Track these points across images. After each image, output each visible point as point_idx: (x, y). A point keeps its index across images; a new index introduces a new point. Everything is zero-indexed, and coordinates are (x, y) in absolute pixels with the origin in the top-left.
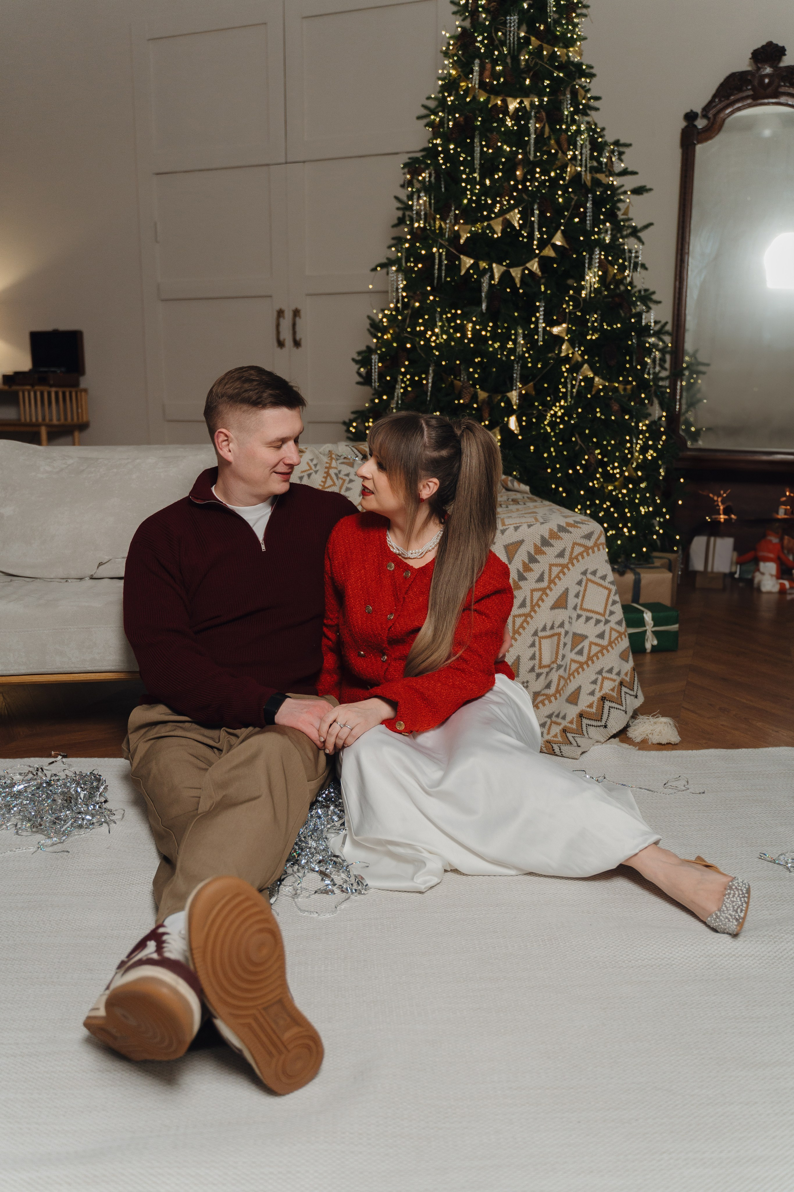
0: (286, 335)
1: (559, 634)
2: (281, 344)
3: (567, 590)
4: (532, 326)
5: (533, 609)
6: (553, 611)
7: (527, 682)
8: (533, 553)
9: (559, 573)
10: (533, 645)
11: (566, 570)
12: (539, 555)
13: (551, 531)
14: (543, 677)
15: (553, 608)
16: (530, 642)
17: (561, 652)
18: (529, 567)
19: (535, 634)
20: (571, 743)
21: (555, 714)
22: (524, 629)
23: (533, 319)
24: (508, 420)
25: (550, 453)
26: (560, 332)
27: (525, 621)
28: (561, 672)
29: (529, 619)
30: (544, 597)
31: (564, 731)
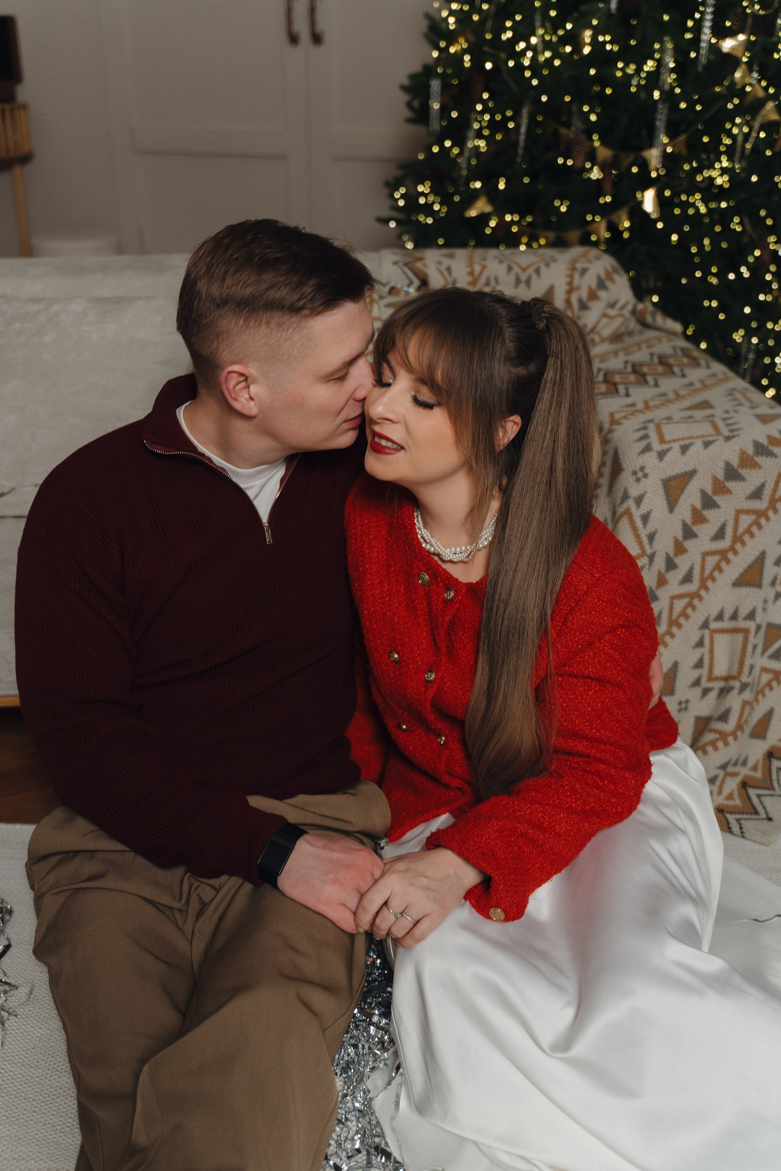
0: (301, 26)
1: (746, 631)
2: (294, 39)
3: (763, 554)
4: (688, 36)
5: (703, 586)
6: (737, 590)
7: (687, 701)
8: (709, 491)
9: (751, 525)
10: (700, 644)
11: (763, 521)
12: (719, 494)
13: (743, 453)
14: (713, 695)
15: (738, 583)
16: (695, 638)
17: (748, 662)
18: (702, 515)
19: (705, 625)
20: (756, 813)
21: (732, 762)
22: (687, 617)
23: (690, 24)
24: (643, 196)
25: (701, 246)
26: (733, 48)
27: (691, 605)
28: (747, 695)
29: (696, 602)
30: (723, 564)
31: (744, 785)
